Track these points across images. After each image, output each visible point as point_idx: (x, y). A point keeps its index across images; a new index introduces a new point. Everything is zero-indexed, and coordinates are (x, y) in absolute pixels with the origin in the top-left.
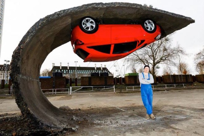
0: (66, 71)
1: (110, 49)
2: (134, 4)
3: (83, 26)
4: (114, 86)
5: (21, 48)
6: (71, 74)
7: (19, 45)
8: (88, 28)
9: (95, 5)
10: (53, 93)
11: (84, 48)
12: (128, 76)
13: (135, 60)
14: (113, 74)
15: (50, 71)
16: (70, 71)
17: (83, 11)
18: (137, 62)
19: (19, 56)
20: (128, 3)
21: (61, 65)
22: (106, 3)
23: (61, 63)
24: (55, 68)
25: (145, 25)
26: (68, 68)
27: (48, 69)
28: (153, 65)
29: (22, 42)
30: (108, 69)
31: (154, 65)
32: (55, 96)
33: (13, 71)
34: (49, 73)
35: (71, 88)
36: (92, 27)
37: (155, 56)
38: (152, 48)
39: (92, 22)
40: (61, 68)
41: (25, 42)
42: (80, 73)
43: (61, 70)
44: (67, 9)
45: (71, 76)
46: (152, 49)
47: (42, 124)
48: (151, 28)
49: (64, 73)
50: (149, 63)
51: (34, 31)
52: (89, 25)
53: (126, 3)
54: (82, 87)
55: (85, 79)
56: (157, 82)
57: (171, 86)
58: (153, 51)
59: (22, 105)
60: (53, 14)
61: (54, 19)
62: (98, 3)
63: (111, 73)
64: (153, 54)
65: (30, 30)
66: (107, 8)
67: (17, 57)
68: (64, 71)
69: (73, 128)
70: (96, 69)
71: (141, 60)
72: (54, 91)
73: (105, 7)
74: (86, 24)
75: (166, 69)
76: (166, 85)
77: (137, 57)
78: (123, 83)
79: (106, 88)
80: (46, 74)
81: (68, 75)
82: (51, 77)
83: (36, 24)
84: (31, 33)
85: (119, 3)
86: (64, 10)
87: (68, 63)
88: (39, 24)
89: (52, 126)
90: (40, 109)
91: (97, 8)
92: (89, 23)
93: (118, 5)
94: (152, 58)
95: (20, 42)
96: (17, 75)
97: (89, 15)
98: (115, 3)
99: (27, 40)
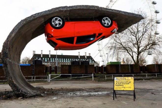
0: (47, 59)
1: (74, 40)
2: (92, 6)
3: (53, 23)
4: (93, 74)
5: (9, 41)
6: (52, 62)
7: (8, 38)
8: (56, 25)
9: (61, 8)
10: (32, 80)
11: (54, 39)
12: (110, 65)
13: (119, 48)
14: (98, 63)
15: (30, 59)
16: (51, 59)
17: (52, 13)
18: (121, 50)
19: (7, 46)
20: (87, 6)
21: (42, 53)
22: (70, 6)
23: (42, 51)
24: (35, 56)
25: (103, 21)
26: (50, 57)
27: (28, 57)
28: (137, 53)
29: (9, 36)
30: (93, 58)
31: (139, 53)
32: (34, 83)
33: (4, 56)
34: (30, 61)
35: (50, 75)
36: (60, 24)
37: (139, 44)
38: (136, 35)
39: (59, 20)
40: (42, 56)
41: (11, 37)
42: (62, 61)
43: (42, 58)
44: (40, 13)
45: (52, 64)
46: (136, 37)
47: (22, 91)
48: (108, 23)
49: (45, 61)
50: (133, 52)
51: (17, 29)
52: (57, 22)
53: (85, 6)
54: (61, 74)
55: (64, 67)
56: (141, 72)
57: (152, 75)
58: (138, 39)
59: (9, 78)
60: (30, 16)
61: (31, 20)
62: (64, 7)
63: (96, 62)
64: (137, 42)
65: (14, 28)
66: (70, 10)
67: (6, 47)
68: (45, 59)
69: (42, 95)
70: (79, 58)
71: (125, 48)
72: (33, 78)
73: (69, 9)
74: (55, 22)
75: (157, 59)
76: (147, 74)
77: (121, 45)
78: (104, 72)
79: (84, 76)
80: (26, 62)
81: (49, 63)
82: (31, 65)
83: (19, 23)
84: (15, 30)
85: (80, 6)
86: (38, 13)
87: (50, 51)
88: (20, 23)
89: (28, 93)
90: (20, 83)
91: (62, 11)
92: (57, 21)
93: (79, 8)
94: (136, 46)
95: (8, 36)
96: (6, 59)
97: (57, 15)
98: (77, 6)
99: (13, 35)
